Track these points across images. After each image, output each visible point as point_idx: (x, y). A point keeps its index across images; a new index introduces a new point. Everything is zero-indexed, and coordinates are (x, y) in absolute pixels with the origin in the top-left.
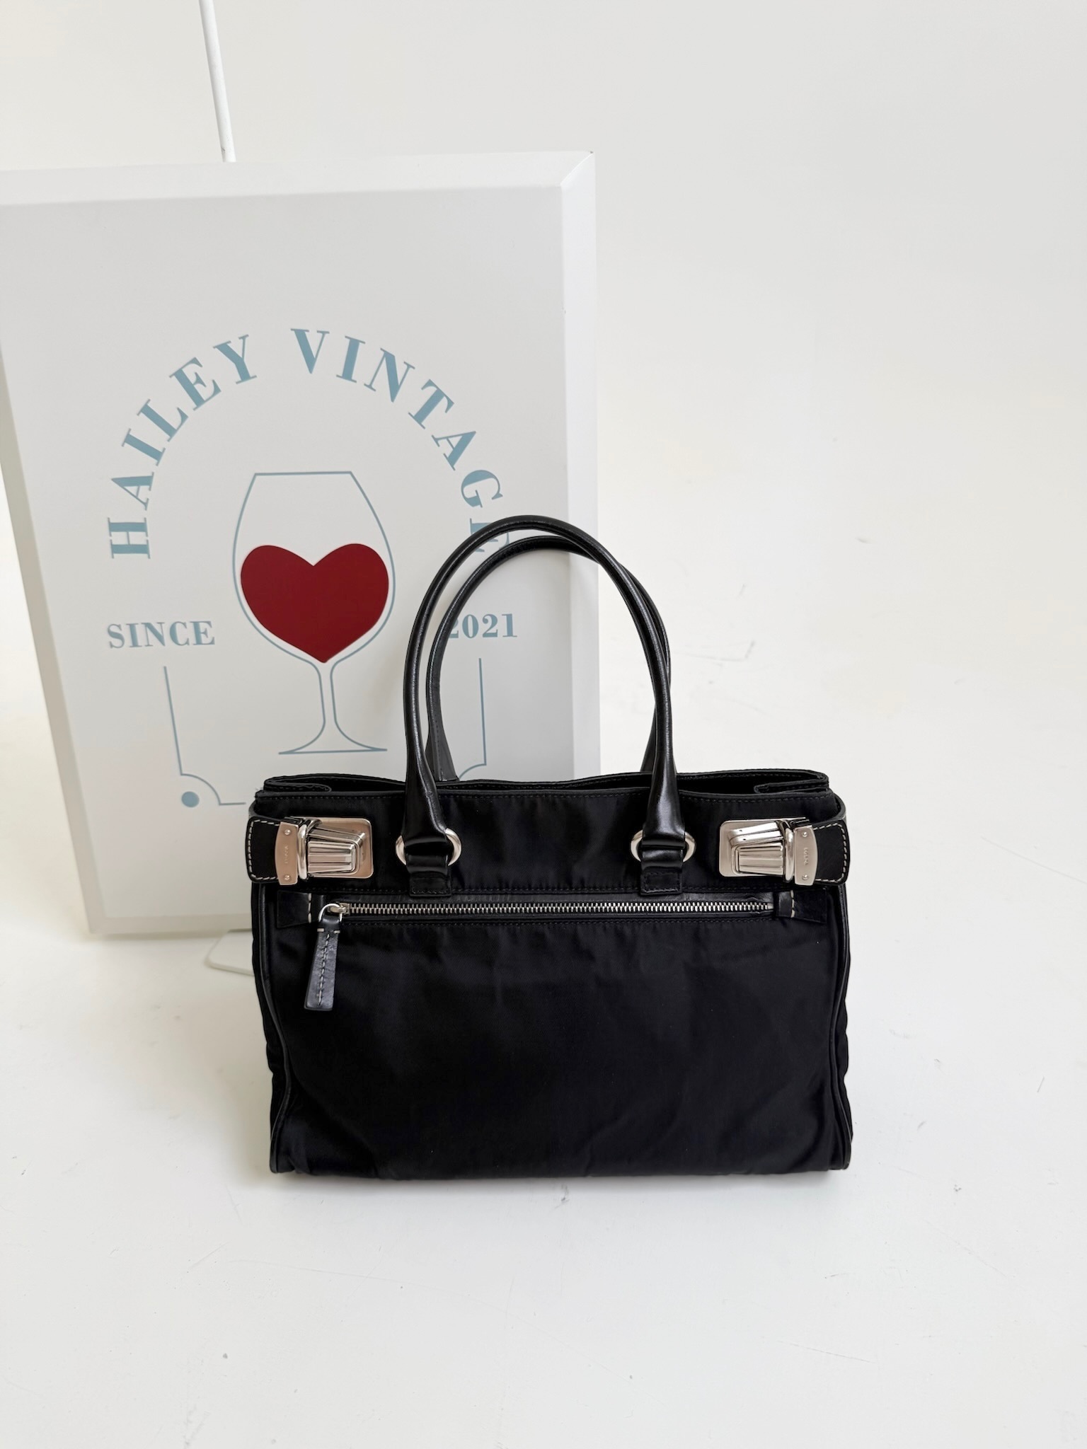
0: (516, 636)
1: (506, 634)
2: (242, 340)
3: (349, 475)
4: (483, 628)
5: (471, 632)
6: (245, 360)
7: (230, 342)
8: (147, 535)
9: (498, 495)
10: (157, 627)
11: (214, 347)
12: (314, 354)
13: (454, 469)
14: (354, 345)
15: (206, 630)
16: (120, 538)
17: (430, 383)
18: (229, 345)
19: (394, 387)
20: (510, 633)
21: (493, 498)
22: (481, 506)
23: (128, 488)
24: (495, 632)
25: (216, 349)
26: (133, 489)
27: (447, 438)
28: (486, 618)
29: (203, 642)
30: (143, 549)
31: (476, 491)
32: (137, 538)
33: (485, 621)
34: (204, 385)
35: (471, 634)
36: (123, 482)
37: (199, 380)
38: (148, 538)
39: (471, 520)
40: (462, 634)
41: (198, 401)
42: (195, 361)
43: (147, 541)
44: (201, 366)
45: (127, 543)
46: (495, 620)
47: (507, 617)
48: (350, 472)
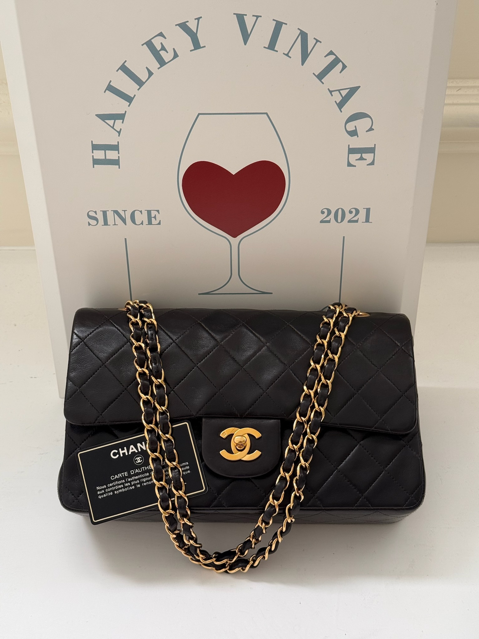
0: (371, 222)
1: (365, 221)
2: (197, 20)
3: (266, 115)
4: (348, 217)
5: (339, 220)
6: (198, 35)
7: (188, 22)
8: (119, 153)
9: (371, 129)
10: (122, 214)
11: (176, 25)
12: (249, 33)
13: (341, 112)
14: (279, 26)
15: (155, 215)
16: (99, 154)
17: (331, 53)
18: (187, 24)
19: (305, 55)
20: (367, 220)
21: (367, 131)
22: (358, 137)
23: (106, 121)
24: (357, 219)
26: (111, 122)
27: (339, 90)
28: (351, 210)
29: (153, 224)
30: (116, 162)
31: (355, 127)
32: (112, 155)
33: (351, 212)
34: (167, 52)
36: (104, 117)
37: (163, 48)
38: (119, 155)
39: (349, 146)
40: (333, 220)
41: (162, 63)
42: (161, 34)
43: (119, 157)
44: (165, 38)
45: (104, 158)
46: (357, 212)
47: (366, 209)
48: (267, 114)
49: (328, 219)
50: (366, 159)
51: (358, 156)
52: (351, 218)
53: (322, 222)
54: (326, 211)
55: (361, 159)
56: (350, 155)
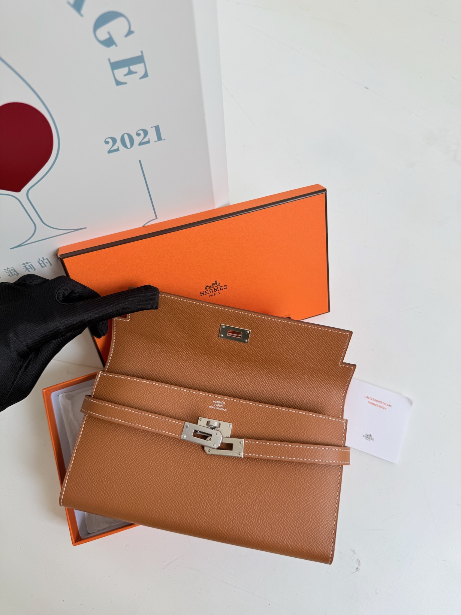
0: (165, 139)
1: (157, 140)
4: (137, 140)
5: (128, 145)
9: (130, 32)
13: (82, 15)
20: (159, 138)
21: (127, 35)
22: (116, 46)
24: (148, 140)
28: (138, 132)
31: (109, 33)
33: (138, 135)
35: (129, 146)
39: (109, 60)
40: (121, 147)
46: (146, 133)
47: (154, 128)
49: (115, 147)
50: (136, 72)
51: (125, 70)
52: (140, 141)
53: (110, 152)
54: (110, 140)
55: (130, 72)
56: (115, 71)
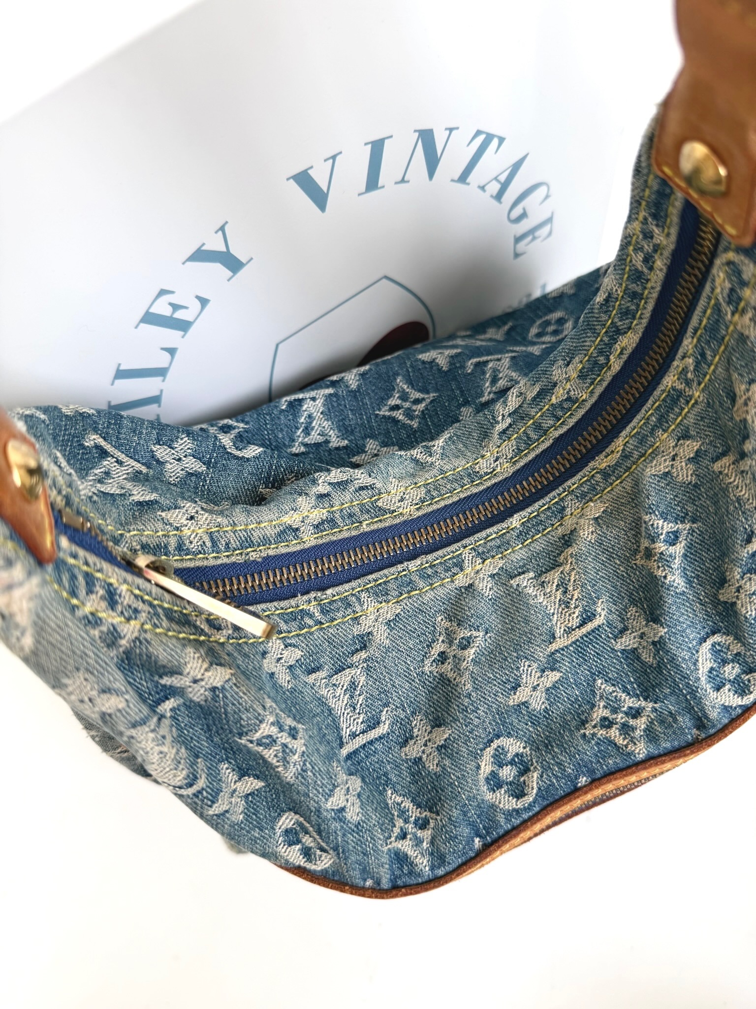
2: (220, 233)
3: (384, 280)
6: (232, 251)
7: (204, 244)
9: (547, 197)
11: (183, 263)
12: (326, 191)
14: (377, 148)
17: (479, 133)
18: (204, 248)
19: (433, 164)
22: (528, 218)
25: (188, 263)
27: (496, 179)
31: (524, 209)
34: (186, 308)
37: (176, 307)
39: (515, 236)
41: (184, 326)
42: (163, 292)
44: (172, 292)
48: (386, 277)
50: (540, 237)
51: (529, 239)
55: (534, 240)
56: (518, 246)
